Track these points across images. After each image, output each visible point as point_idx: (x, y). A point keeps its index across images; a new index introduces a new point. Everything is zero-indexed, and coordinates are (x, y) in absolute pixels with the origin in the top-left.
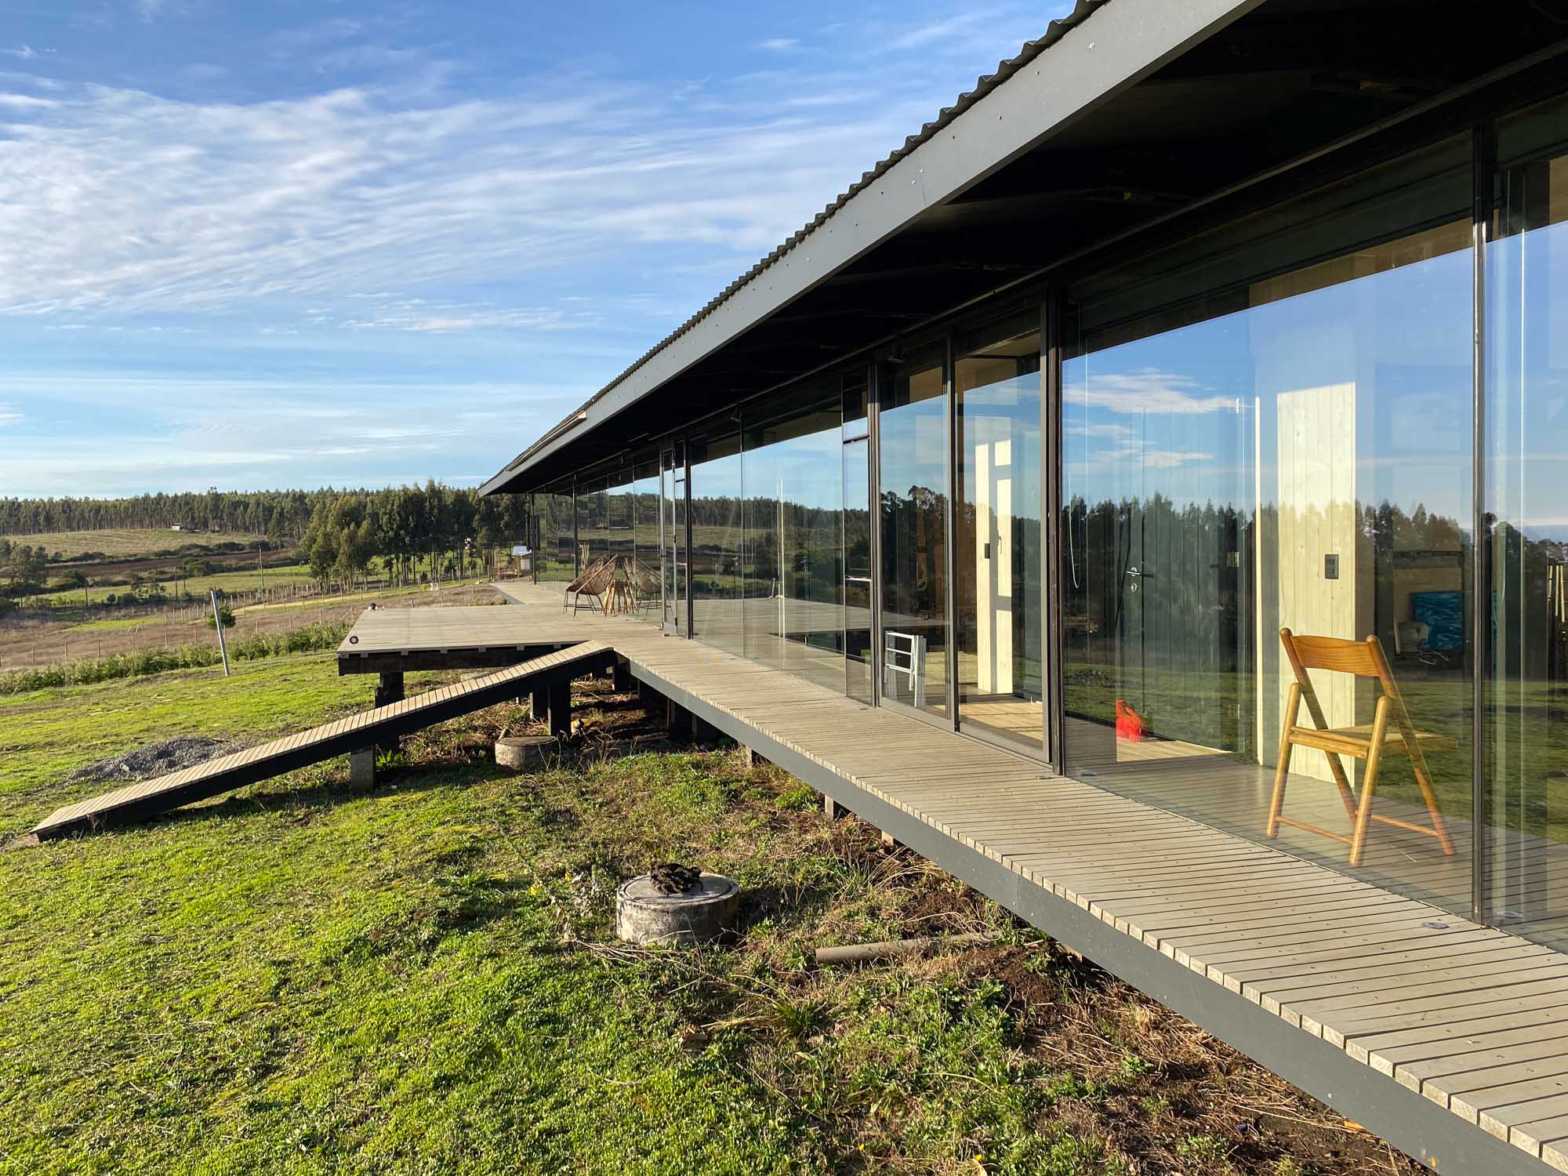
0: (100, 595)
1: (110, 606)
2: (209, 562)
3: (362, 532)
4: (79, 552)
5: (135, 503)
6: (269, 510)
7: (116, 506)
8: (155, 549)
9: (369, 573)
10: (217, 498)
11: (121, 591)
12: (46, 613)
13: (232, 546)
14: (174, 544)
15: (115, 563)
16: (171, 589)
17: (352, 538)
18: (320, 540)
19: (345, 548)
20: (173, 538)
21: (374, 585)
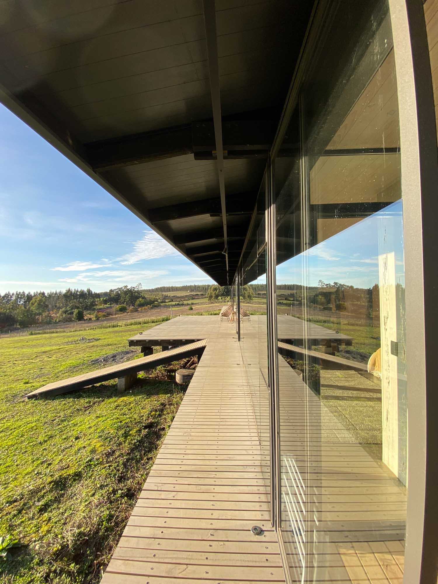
0: (174, 303)
1: (176, 305)
2: (193, 297)
3: (217, 292)
4: (173, 295)
5: (182, 287)
6: (204, 288)
7: (179, 287)
8: (185, 295)
9: (218, 300)
10: (195, 286)
11: (177, 303)
12: (166, 306)
13: (197, 295)
14: (188, 294)
15: (178, 297)
16: (185, 302)
17: (215, 293)
18: (210, 294)
19: (214, 295)
20: (188, 293)
21: (219, 302)
